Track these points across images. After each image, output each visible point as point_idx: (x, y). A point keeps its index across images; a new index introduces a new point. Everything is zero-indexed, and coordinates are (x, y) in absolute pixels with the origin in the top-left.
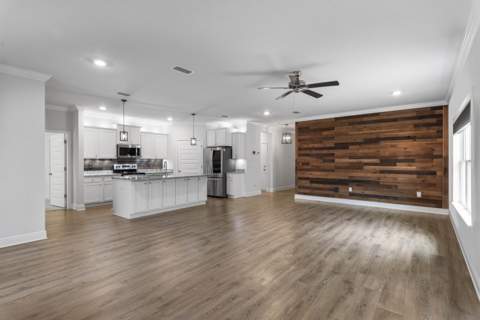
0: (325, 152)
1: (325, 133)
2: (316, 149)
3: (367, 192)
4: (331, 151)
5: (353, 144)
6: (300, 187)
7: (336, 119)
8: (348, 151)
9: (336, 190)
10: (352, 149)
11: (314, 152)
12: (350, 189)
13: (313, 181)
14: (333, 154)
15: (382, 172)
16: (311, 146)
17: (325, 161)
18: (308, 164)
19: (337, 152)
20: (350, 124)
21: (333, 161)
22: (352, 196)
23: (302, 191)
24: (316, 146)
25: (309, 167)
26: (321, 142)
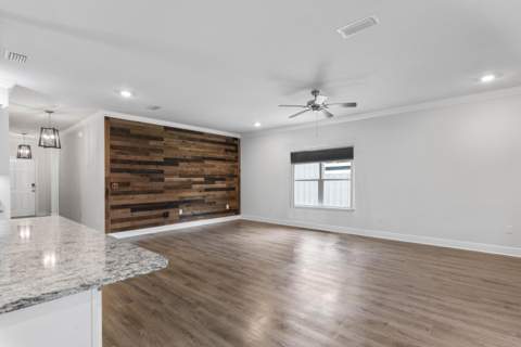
0: (153, 167)
1: (152, 143)
2: (140, 163)
3: (196, 212)
4: (160, 168)
5: (182, 160)
6: (113, 221)
7: (166, 128)
8: (179, 168)
9: (166, 215)
10: (183, 166)
11: (138, 167)
12: (181, 212)
13: (135, 208)
14: (162, 172)
15: (207, 190)
16: (132, 157)
17: (152, 180)
18: (128, 184)
19: (167, 169)
20: (180, 138)
21: (162, 180)
22: (182, 219)
23: (118, 225)
24: (139, 158)
25: (130, 189)
26: (147, 154)
